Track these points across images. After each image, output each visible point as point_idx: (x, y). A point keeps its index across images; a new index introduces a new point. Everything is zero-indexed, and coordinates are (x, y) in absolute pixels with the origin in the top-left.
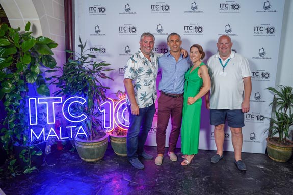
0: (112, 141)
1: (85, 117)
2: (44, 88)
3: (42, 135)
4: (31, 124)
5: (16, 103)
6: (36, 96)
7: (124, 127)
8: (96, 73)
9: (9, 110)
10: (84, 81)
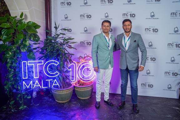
0: (76, 89)
1: (58, 74)
2: (32, 55)
3: (31, 85)
4: (23, 78)
5: (14, 65)
6: (27, 60)
7: (83, 80)
8: (65, 45)
9: (10, 69)
10: (58, 50)
